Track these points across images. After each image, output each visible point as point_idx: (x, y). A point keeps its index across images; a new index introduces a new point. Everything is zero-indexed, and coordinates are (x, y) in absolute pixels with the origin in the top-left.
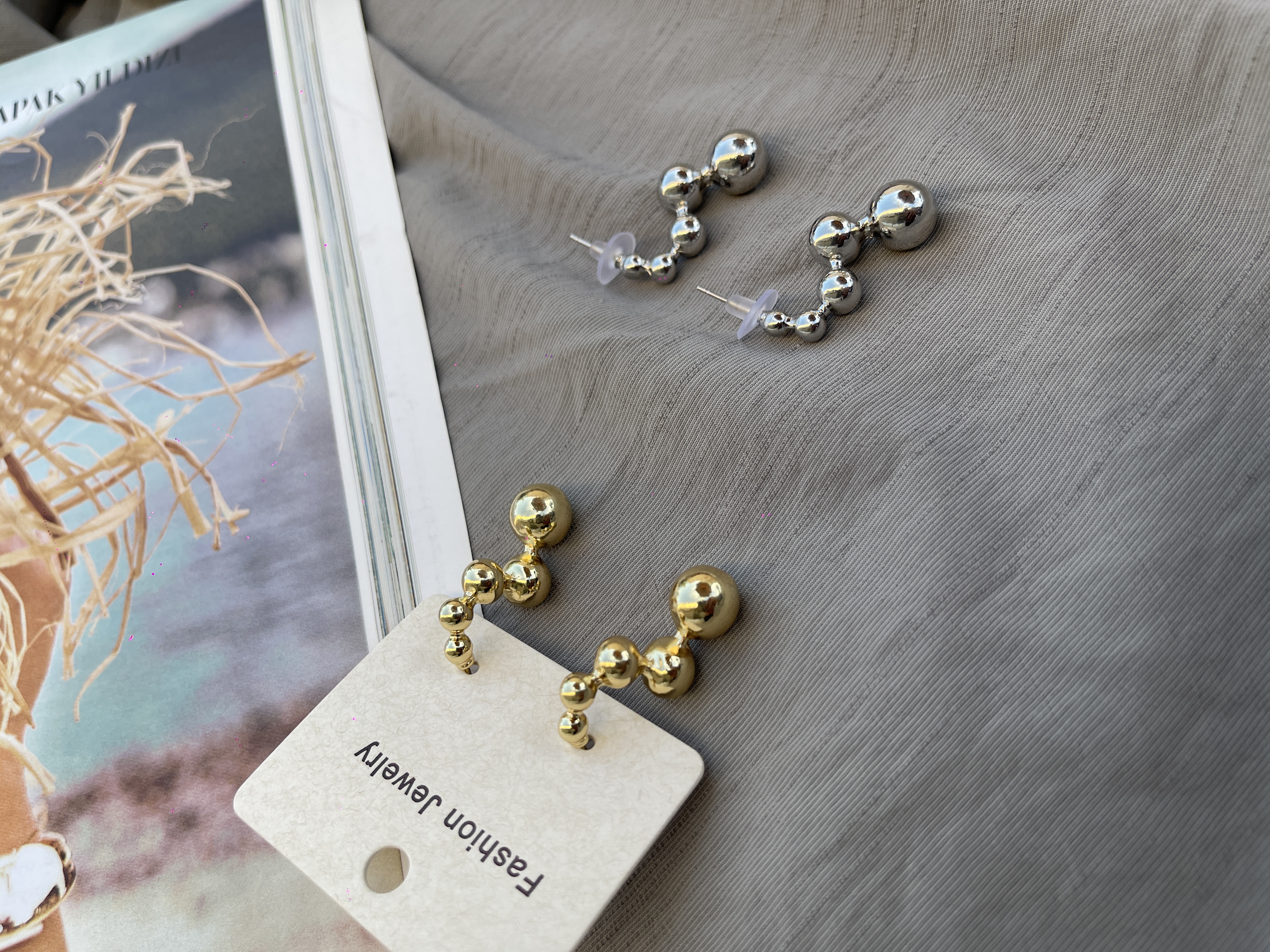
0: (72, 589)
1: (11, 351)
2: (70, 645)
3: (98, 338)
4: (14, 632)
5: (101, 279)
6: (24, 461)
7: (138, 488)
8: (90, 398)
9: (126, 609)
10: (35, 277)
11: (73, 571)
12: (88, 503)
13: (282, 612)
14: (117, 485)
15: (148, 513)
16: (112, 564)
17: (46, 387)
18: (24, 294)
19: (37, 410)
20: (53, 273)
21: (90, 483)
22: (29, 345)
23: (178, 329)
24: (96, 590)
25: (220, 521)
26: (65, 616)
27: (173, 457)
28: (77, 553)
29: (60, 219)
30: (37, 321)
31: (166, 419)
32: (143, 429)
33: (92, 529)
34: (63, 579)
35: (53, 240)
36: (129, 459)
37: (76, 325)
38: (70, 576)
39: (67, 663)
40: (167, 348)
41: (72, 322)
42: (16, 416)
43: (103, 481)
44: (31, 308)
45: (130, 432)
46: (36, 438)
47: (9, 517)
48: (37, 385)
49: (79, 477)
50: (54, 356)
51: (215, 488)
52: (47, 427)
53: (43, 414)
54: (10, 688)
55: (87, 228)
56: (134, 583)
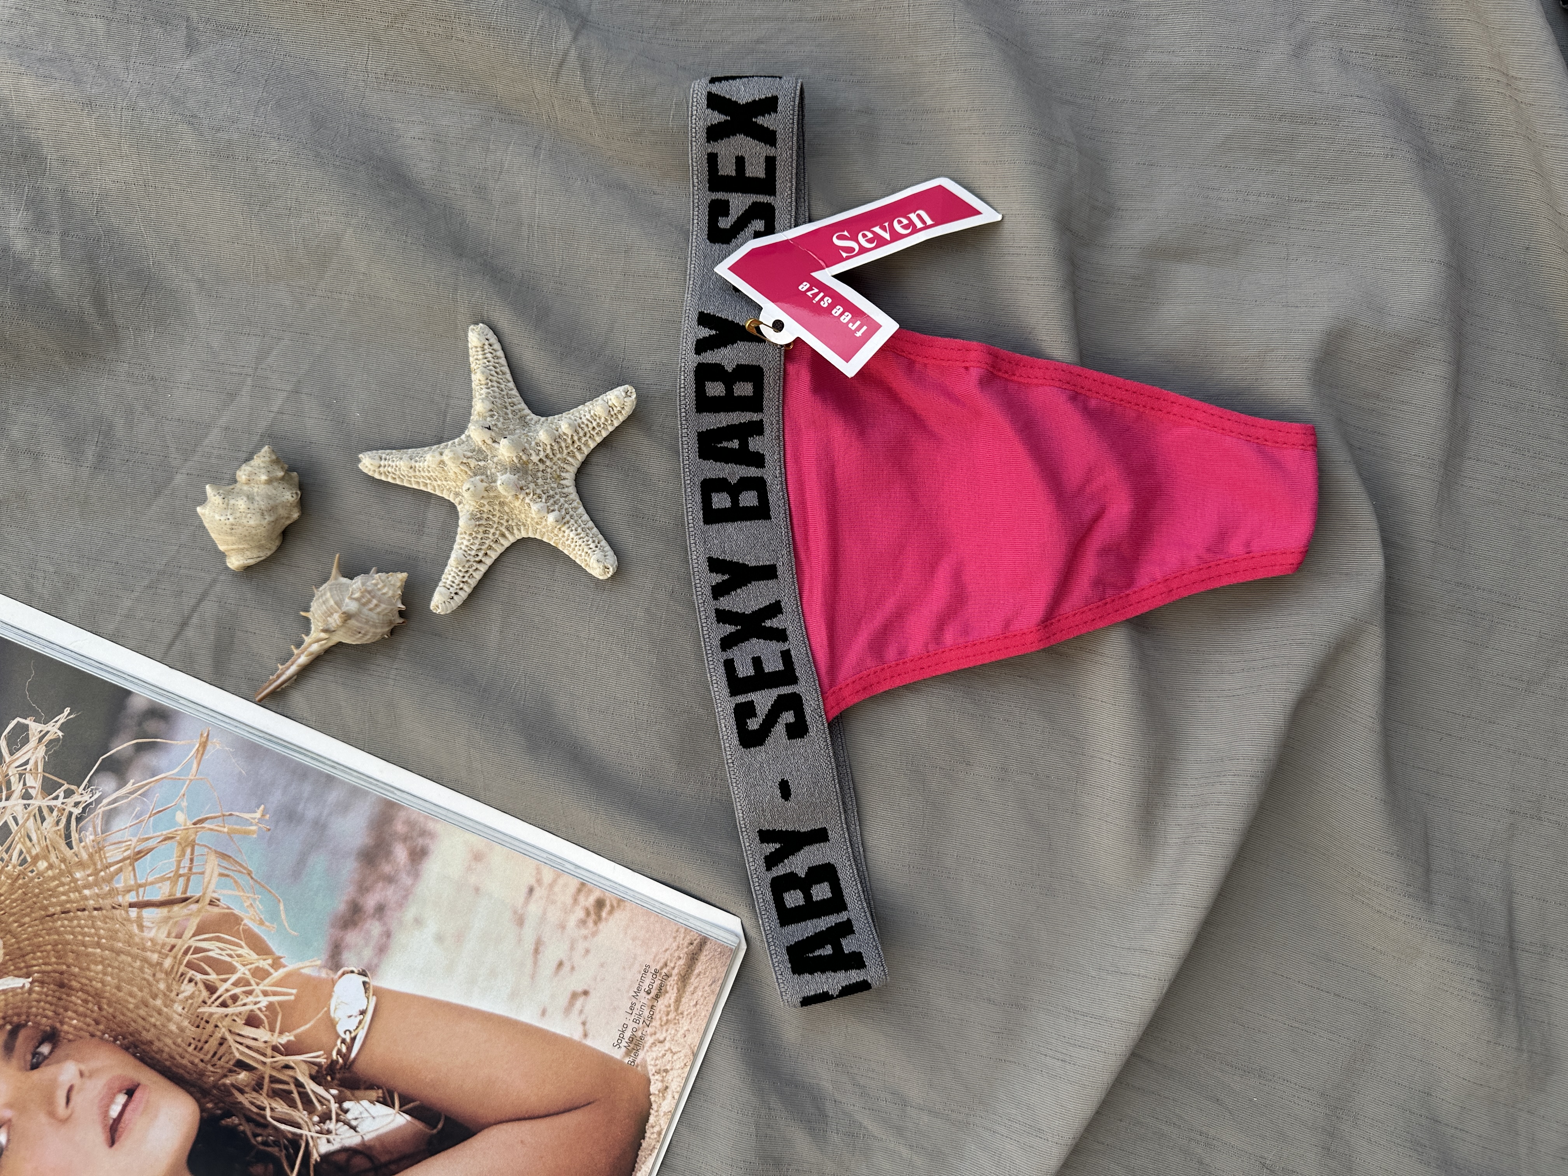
0: (231, 906)
1: (67, 875)
2: (259, 921)
3: (102, 826)
4: (230, 945)
5: (67, 805)
7: (206, 850)
8: (135, 848)
9: (263, 887)
10: (31, 840)
12: (192, 877)
13: (323, 819)
14: (195, 858)
15: (224, 852)
16: (236, 882)
17: (107, 866)
18: (36, 851)
19: (117, 877)
20: (38, 828)
21: (181, 872)
22: (73, 863)
24: (243, 896)
25: (257, 821)
26: (242, 917)
27: (203, 825)
30: (60, 851)
31: (180, 817)
32: (176, 831)
33: (209, 883)
34: (224, 908)
35: (15, 819)
36: (186, 846)
37: (83, 834)
38: (225, 905)
39: (267, 926)
41: (80, 835)
42: (109, 890)
43: (188, 865)
44: (49, 851)
45: (172, 838)
46: (132, 886)
47: (166, 920)
48: (101, 870)
49: (174, 876)
50: (92, 854)
51: (238, 814)
52: (132, 877)
53: (122, 876)
54: (256, 960)
55: (27, 796)
56: (254, 877)
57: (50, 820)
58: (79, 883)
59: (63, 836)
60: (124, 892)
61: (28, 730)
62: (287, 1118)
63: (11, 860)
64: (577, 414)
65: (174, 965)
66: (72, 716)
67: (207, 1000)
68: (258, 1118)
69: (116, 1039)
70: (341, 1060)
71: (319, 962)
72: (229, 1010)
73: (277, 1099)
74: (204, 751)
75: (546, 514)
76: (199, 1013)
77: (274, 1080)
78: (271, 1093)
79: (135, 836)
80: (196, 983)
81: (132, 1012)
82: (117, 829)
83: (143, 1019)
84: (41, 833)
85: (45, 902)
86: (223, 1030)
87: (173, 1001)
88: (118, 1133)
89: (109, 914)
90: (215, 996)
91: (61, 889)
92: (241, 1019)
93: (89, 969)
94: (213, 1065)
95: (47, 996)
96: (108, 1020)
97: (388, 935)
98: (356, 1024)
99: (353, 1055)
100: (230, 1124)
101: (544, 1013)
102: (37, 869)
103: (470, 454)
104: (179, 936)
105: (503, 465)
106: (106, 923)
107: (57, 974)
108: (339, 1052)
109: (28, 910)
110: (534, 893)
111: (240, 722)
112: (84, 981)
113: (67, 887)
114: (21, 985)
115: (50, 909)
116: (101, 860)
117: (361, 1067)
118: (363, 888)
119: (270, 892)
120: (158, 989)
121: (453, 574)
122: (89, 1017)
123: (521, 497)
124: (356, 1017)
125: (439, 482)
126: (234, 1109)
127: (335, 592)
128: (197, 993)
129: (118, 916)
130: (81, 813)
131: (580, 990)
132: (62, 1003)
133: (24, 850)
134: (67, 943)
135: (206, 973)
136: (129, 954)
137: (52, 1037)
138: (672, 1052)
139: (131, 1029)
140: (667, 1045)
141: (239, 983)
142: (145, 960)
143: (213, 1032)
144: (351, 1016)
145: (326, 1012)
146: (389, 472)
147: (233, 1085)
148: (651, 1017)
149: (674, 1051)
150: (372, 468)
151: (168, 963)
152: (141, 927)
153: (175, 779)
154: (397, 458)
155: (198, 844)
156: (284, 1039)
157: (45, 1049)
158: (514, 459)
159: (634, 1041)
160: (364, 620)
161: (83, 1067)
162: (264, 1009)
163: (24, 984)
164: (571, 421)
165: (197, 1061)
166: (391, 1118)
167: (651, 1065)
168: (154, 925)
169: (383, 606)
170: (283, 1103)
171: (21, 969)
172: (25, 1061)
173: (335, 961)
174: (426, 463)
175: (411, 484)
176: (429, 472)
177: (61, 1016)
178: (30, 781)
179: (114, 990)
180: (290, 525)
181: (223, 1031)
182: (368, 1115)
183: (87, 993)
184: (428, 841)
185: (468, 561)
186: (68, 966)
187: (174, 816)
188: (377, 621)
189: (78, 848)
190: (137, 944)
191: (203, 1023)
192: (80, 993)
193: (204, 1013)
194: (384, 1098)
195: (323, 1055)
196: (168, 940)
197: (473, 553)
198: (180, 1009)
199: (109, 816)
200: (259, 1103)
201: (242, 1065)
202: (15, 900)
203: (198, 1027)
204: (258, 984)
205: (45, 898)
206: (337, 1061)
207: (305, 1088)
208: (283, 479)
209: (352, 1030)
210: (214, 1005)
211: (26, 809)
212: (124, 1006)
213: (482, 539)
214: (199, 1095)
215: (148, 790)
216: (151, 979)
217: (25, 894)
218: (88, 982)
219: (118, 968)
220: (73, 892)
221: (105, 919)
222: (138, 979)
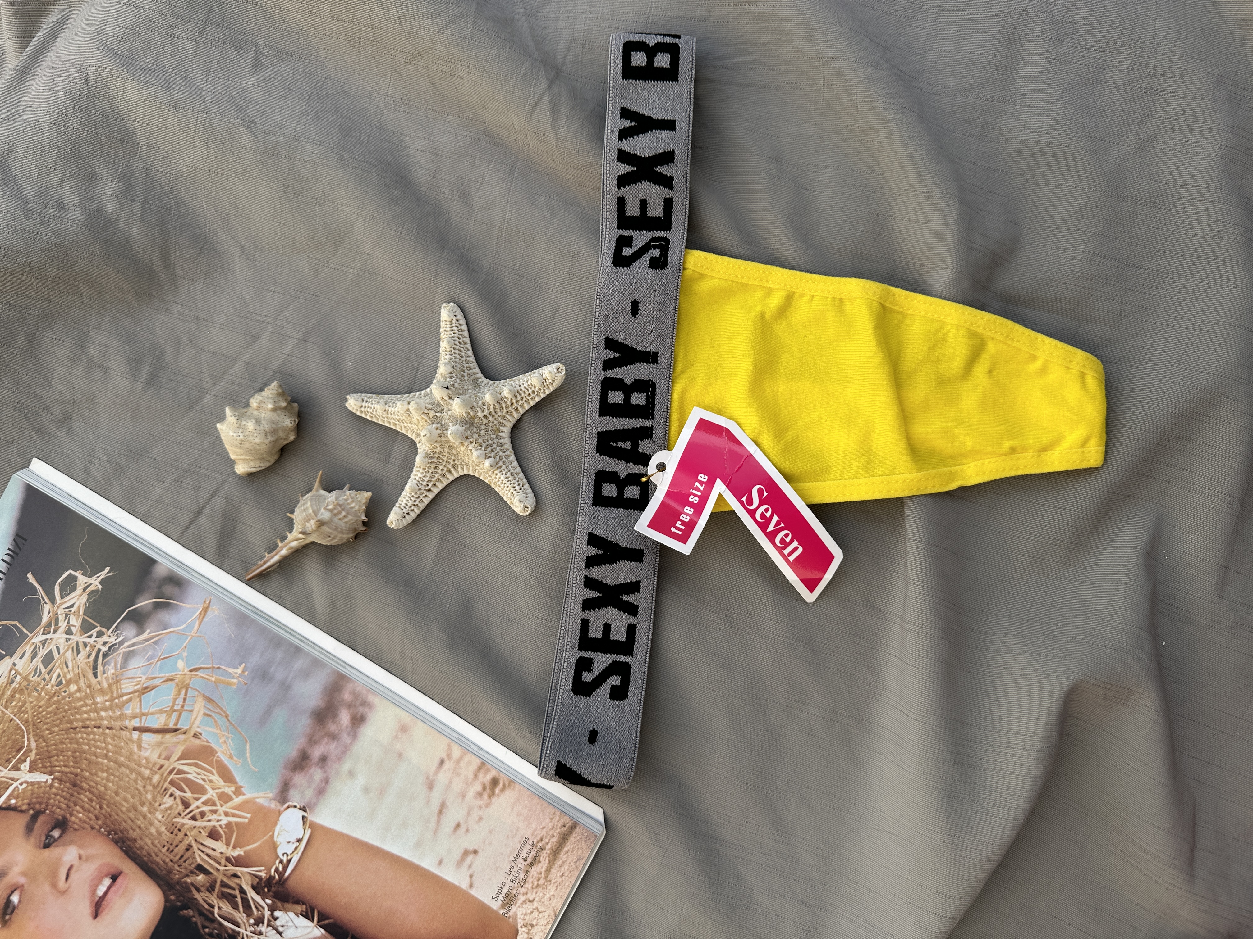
0: (210, 741)
2: (229, 755)
3: (122, 663)
4: (205, 771)
5: (97, 644)
6: (142, 724)
7: (196, 693)
8: (143, 684)
9: (236, 729)
10: (67, 667)
13: (289, 680)
14: (187, 699)
15: (210, 697)
16: (216, 722)
17: (121, 696)
18: (70, 676)
19: (127, 705)
20: (74, 659)
21: (176, 708)
22: (96, 689)
23: (150, 633)
24: (220, 733)
25: (238, 675)
27: (197, 673)
28: (199, 730)
29: (51, 639)
30: (88, 679)
31: (180, 664)
32: (176, 675)
33: (195, 719)
34: (204, 741)
35: (58, 649)
36: (182, 688)
37: (107, 667)
38: (205, 739)
40: (153, 643)
41: (104, 668)
42: (120, 715)
43: (181, 703)
44: (79, 678)
45: (172, 680)
46: (137, 713)
47: (160, 744)
48: (116, 698)
49: (169, 710)
50: (111, 684)
51: (224, 668)
52: (138, 706)
53: (131, 705)
54: (223, 786)
55: (69, 632)
56: (230, 719)
57: (84, 653)
58: (99, 705)
59: (92, 667)
60: (131, 717)
61: (76, 581)
62: (230, 917)
63: (51, 680)
64: (517, 383)
65: (160, 781)
66: (110, 574)
67: (181, 813)
68: (208, 914)
69: (109, 834)
70: (277, 877)
71: (270, 795)
72: (197, 823)
73: (225, 900)
74: (205, 615)
75: (483, 460)
76: (174, 822)
77: (224, 885)
78: (220, 894)
79: (144, 674)
80: (175, 798)
81: (124, 813)
82: (132, 667)
83: (132, 821)
84: (76, 662)
85: (71, 717)
86: (191, 838)
87: (156, 810)
88: (101, 909)
89: (118, 733)
90: (188, 810)
91: (84, 709)
92: (205, 832)
93: (96, 775)
94: (179, 866)
95: (63, 791)
96: (106, 818)
97: (327, 781)
98: (293, 849)
99: (287, 874)
100: (186, 915)
101: (440, 862)
102: (69, 690)
103: (430, 406)
104: (167, 759)
105: (455, 418)
106: (114, 740)
107: (72, 776)
108: (277, 870)
109: (58, 722)
110: (444, 765)
111: (235, 595)
112: (92, 783)
113: (89, 708)
114: (45, 780)
115: (75, 723)
116: (117, 691)
117: (292, 884)
118: (312, 741)
119: (241, 733)
120: (146, 798)
121: (407, 498)
122: (92, 813)
123: (466, 444)
124: (293, 843)
125: (405, 424)
126: (191, 903)
127: (314, 503)
128: (175, 806)
129: (124, 737)
130: (107, 651)
131: (471, 848)
132: (73, 799)
133: (61, 674)
134: (84, 752)
135: (183, 791)
137: (62, 824)
138: (538, 911)
139: (121, 827)
140: (535, 904)
141: (208, 803)
142: (139, 774)
143: (183, 839)
144: (289, 842)
145: (271, 836)
146: (368, 412)
147: (192, 884)
148: (525, 880)
149: (540, 910)
150: (355, 408)
151: (156, 778)
152: (140, 747)
153: (181, 634)
154: (375, 401)
155: (191, 688)
156: (236, 853)
157: (56, 833)
158: (464, 414)
159: (509, 897)
160: (334, 527)
161: (82, 852)
162: (224, 826)
163: (47, 780)
164: (512, 388)
165: (167, 860)
166: (310, 930)
167: (520, 918)
168: (149, 747)
169: (350, 517)
170: (228, 903)
171: (46, 767)
172: (40, 841)
173: (283, 796)
174: (396, 409)
175: (384, 422)
176: (398, 416)
177: (71, 809)
178: (73, 621)
179: (113, 795)
180: (287, 445)
182: (292, 924)
183: (93, 794)
184: (366, 710)
185: (420, 489)
186: (82, 770)
187: (176, 663)
188: (344, 529)
189: (102, 678)
190: (135, 760)
191: (176, 831)
192: (88, 793)
193: (179, 822)
194: (306, 912)
195: (264, 870)
196: (159, 760)
197: (424, 483)
198: (160, 817)
199: (128, 656)
200: (210, 901)
201: (201, 869)
202: (50, 713)
203: (172, 833)
204: (222, 806)
205: (72, 714)
206: (274, 877)
207: (246, 895)
208: (285, 408)
209: (289, 853)
210: (186, 818)
211: (67, 642)
212: (118, 808)
213: (432, 473)
214: (165, 888)
215: (159, 639)
216: (142, 789)
217: (57, 709)
218: (94, 785)
219: (118, 777)
220: (93, 712)
221: (114, 737)
222: (132, 788)
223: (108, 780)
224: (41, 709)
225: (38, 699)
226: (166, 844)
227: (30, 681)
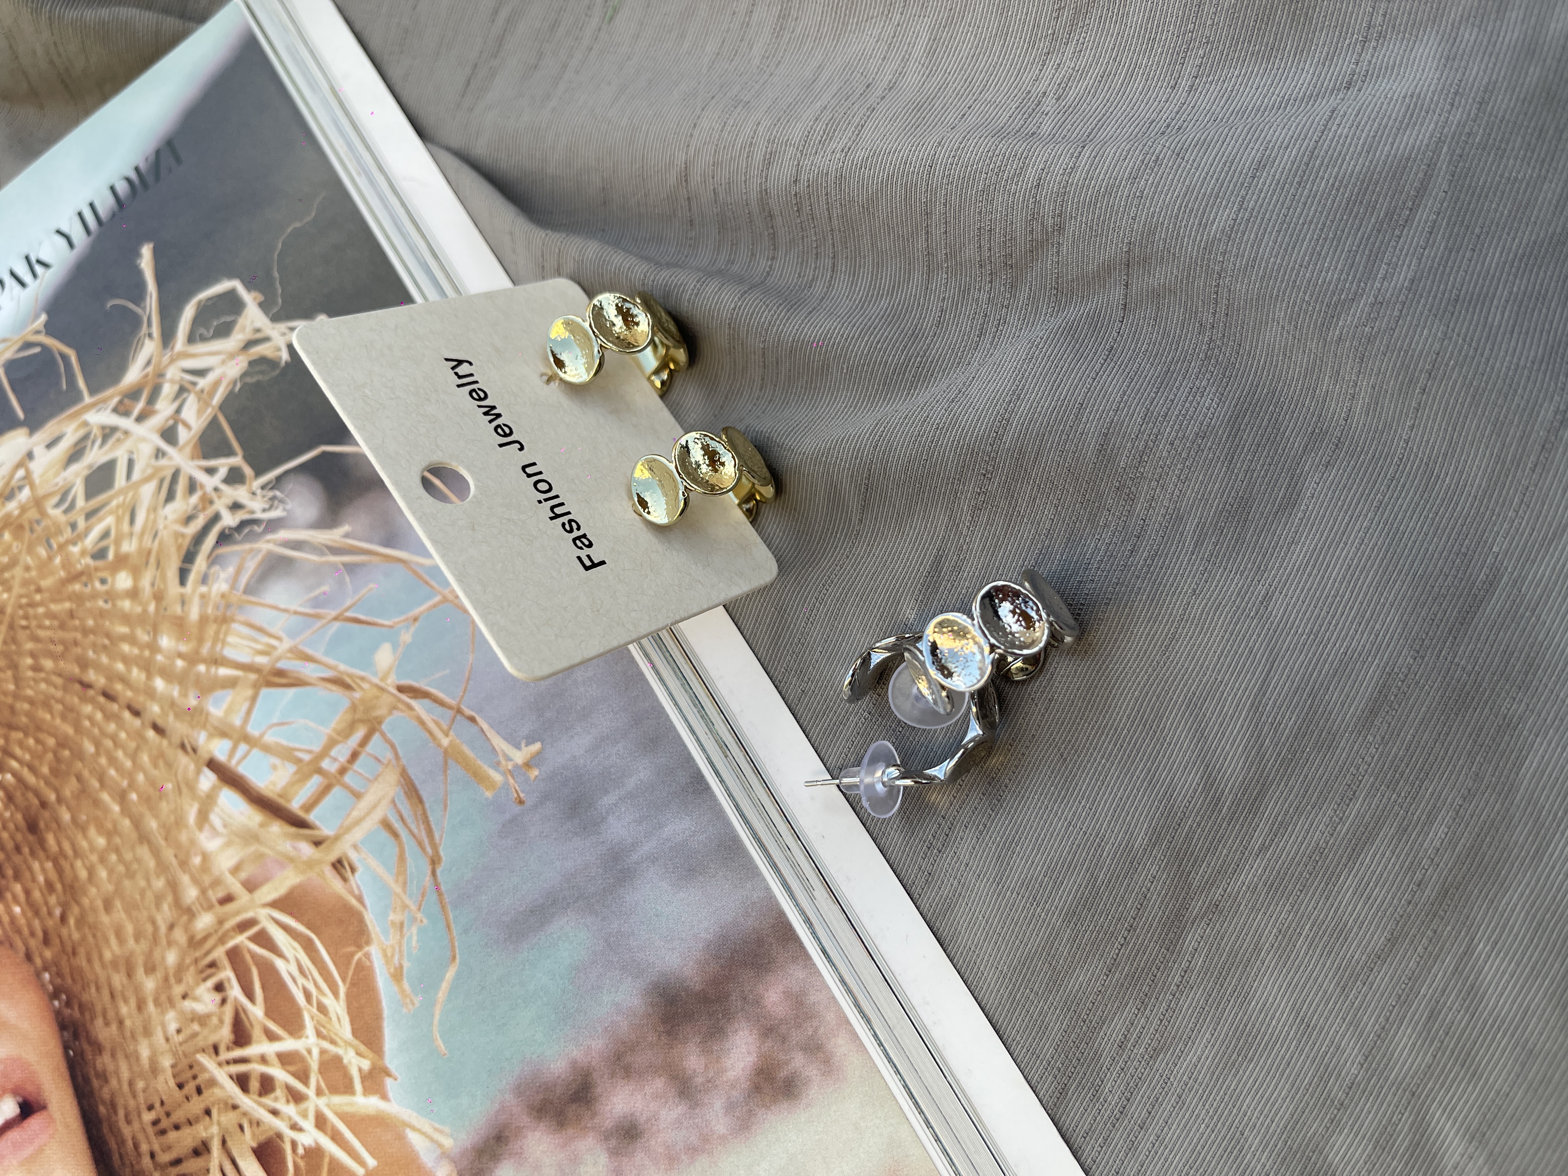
0: (367, 902)
1: (149, 628)
2: (396, 969)
3: (252, 577)
4: (321, 974)
5: (219, 497)
7: (389, 755)
8: (279, 659)
9: (443, 907)
10: (132, 521)
11: (359, 880)
12: (337, 791)
13: (635, 857)
14: (362, 758)
15: (416, 782)
16: (402, 858)
17: (217, 661)
18: (129, 547)
19: (219, 693)
20: (153, 509)
21: (326, 764)
22: (168, 613)
23: (347, 535)
24: (396, 894)
25: (510, 767)
26: (373, 936)
27: (413, 703)
28: (353, 856)
29: (126, 433)
30: (163, 577)
31: (384, 657)
32: (363, 679)
33: (358, 822)
34: (351, 892)
35: (131, 464)
36: (362, 721)
37: (216, 568)
38: (358, 887)
39: (403, 991)
40: (345, 565)
41: (209, 568)
42: (195, 708)
43: (343, 758)
44: (147, 563)
45: (347, 687)
46: (234, 729)
47: (249, 837)
48: (204, 661)
49: (311, 762)
50: (207, 617)
51: (485, 726)
52: (243, 710)
53: (229, 697)
54: (345, 1042)
55: (169, 435)
56: (438, 872)
57: (181, 505)
58: (159, 657)
59: (183, 552)
60: (216, 728)
61: (240, 315)
63: (86, 535)
65: (211, 934)
67: (222, 1048)
69: (56, 995)
72: (246, 1102)
76: (197, 1062)
79: (292, 634)
80: (224, 1001)
81: (103, 966)
83: (112, 995)
85: (91, 654)
87: (172, 1004)
89: (170, 754)
90: (238, 1053)
91: (126, 648)
92: (253, 1134)
95: (5, 827)
96: (64, 951)
102: (113, 582)
104: (251, 886)
106: (156, 766)
107: (36, 802)
109: (60, 648)
112: (67, 846)
113: (136, 651)
115: (91, 672)
116: (215, 641)
118: (621, 1064)
119: (448, 926)
120: (163, 958)
122: (41, 921)
128: (215, 1020)
129: (180, 770)
130: (235, 529)
132: (17, 859)
133: (113, 532)
134: (79, 754)
135: (249, 994)
136: (156, 853)
139: (85, 997)
141: (290, 1064)
142: (174, 886)
143: (197, 1120)
151: (204, 921)
152: (203, 817)
162: (301, 1151)
168: (224, 831)
178: (190, 411)
179: (99, 903)
181: (211, 1131)
183: (60, 871)
186: (59, 800)
187: (375, 648)
190: (178, 846)
191: (190, 1087)
192: (49, 865)
193: (204, 1069)
196: (230, 878)
198: (172, 1027)
202: (54, 616)
203: (180, 1086)
204: (319, 1093)
210: (227, 1067)
211: (157, 458)
212: (98, 945)
216: (163, 929)
218: (71, 853)
219: (127, 866)
220: (141, 668)
221: (159, 757)
222: (145, 914)
223: (103, 860)
224: (38, 597)
225: (44, 567)
226: (157, 1105)
227: (43, 513)
